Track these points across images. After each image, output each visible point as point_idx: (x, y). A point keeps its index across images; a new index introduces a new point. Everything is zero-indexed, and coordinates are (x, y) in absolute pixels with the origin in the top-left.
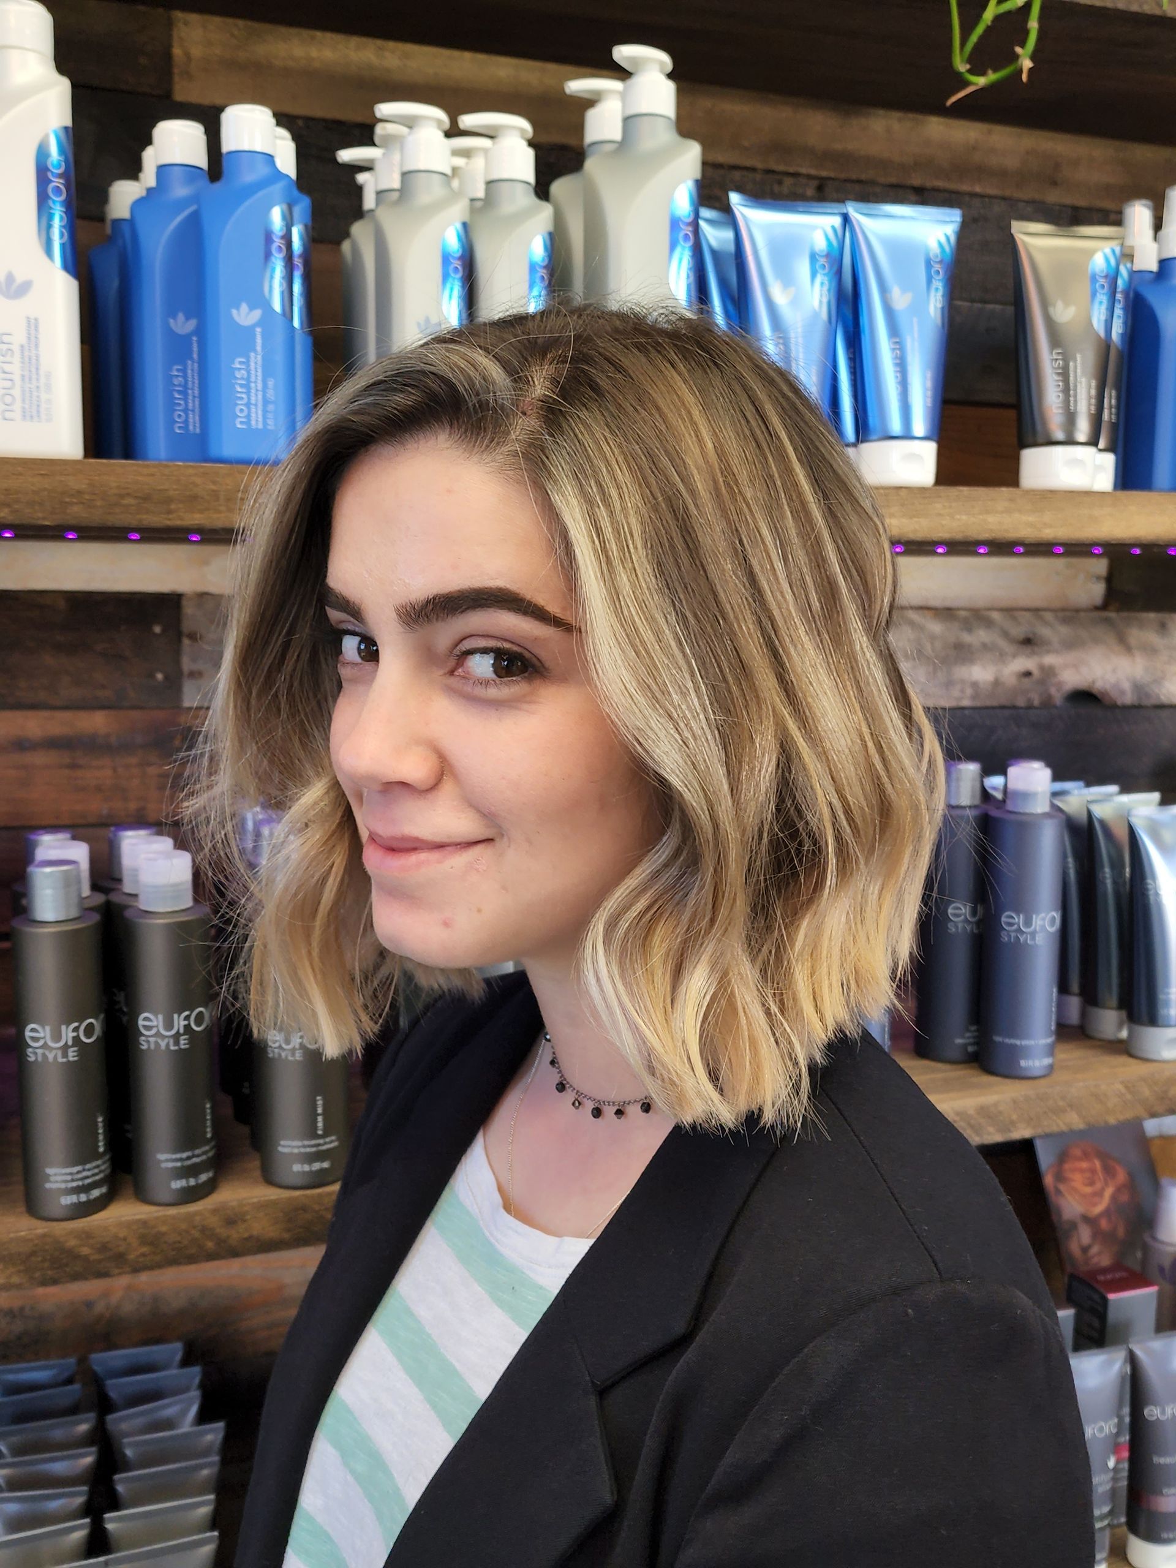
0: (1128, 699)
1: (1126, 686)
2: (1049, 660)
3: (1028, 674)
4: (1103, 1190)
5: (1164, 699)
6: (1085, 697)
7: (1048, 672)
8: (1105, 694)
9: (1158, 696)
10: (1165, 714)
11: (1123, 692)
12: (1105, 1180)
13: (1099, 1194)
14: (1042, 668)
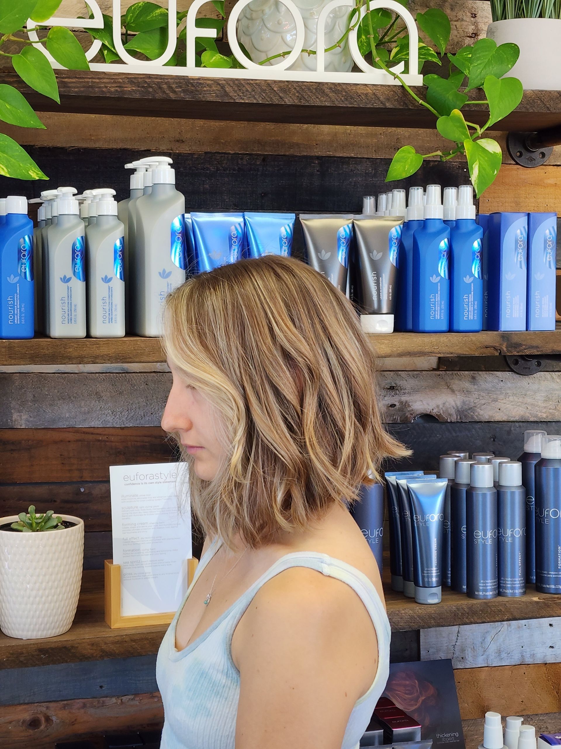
0: (454, 419)
1: (453, 412)
2: (404, 398)
3: (393, 406)
4: (418, 697)
5: (476, 419)
6: (428, 417)
7: (405, 405)
8: (439, 416)
9: (472, 417)
10: (477, 426)
11: (450, 415)
12: (421, 693)
13: (416, 700)
14: (401, 402)
